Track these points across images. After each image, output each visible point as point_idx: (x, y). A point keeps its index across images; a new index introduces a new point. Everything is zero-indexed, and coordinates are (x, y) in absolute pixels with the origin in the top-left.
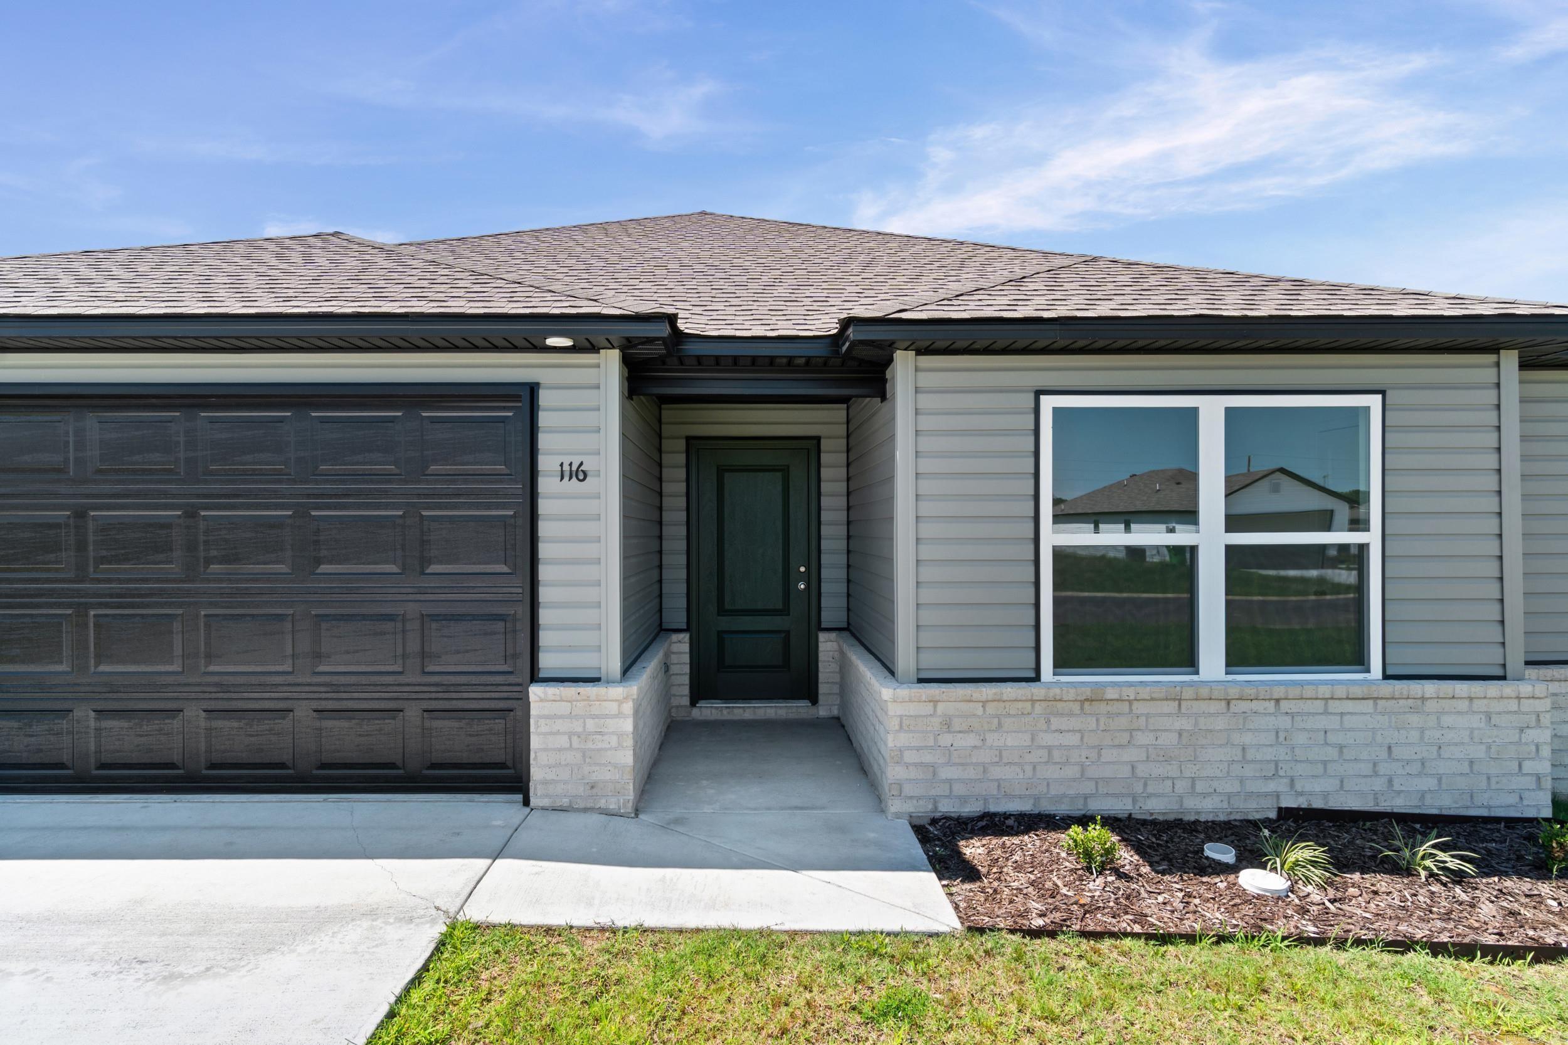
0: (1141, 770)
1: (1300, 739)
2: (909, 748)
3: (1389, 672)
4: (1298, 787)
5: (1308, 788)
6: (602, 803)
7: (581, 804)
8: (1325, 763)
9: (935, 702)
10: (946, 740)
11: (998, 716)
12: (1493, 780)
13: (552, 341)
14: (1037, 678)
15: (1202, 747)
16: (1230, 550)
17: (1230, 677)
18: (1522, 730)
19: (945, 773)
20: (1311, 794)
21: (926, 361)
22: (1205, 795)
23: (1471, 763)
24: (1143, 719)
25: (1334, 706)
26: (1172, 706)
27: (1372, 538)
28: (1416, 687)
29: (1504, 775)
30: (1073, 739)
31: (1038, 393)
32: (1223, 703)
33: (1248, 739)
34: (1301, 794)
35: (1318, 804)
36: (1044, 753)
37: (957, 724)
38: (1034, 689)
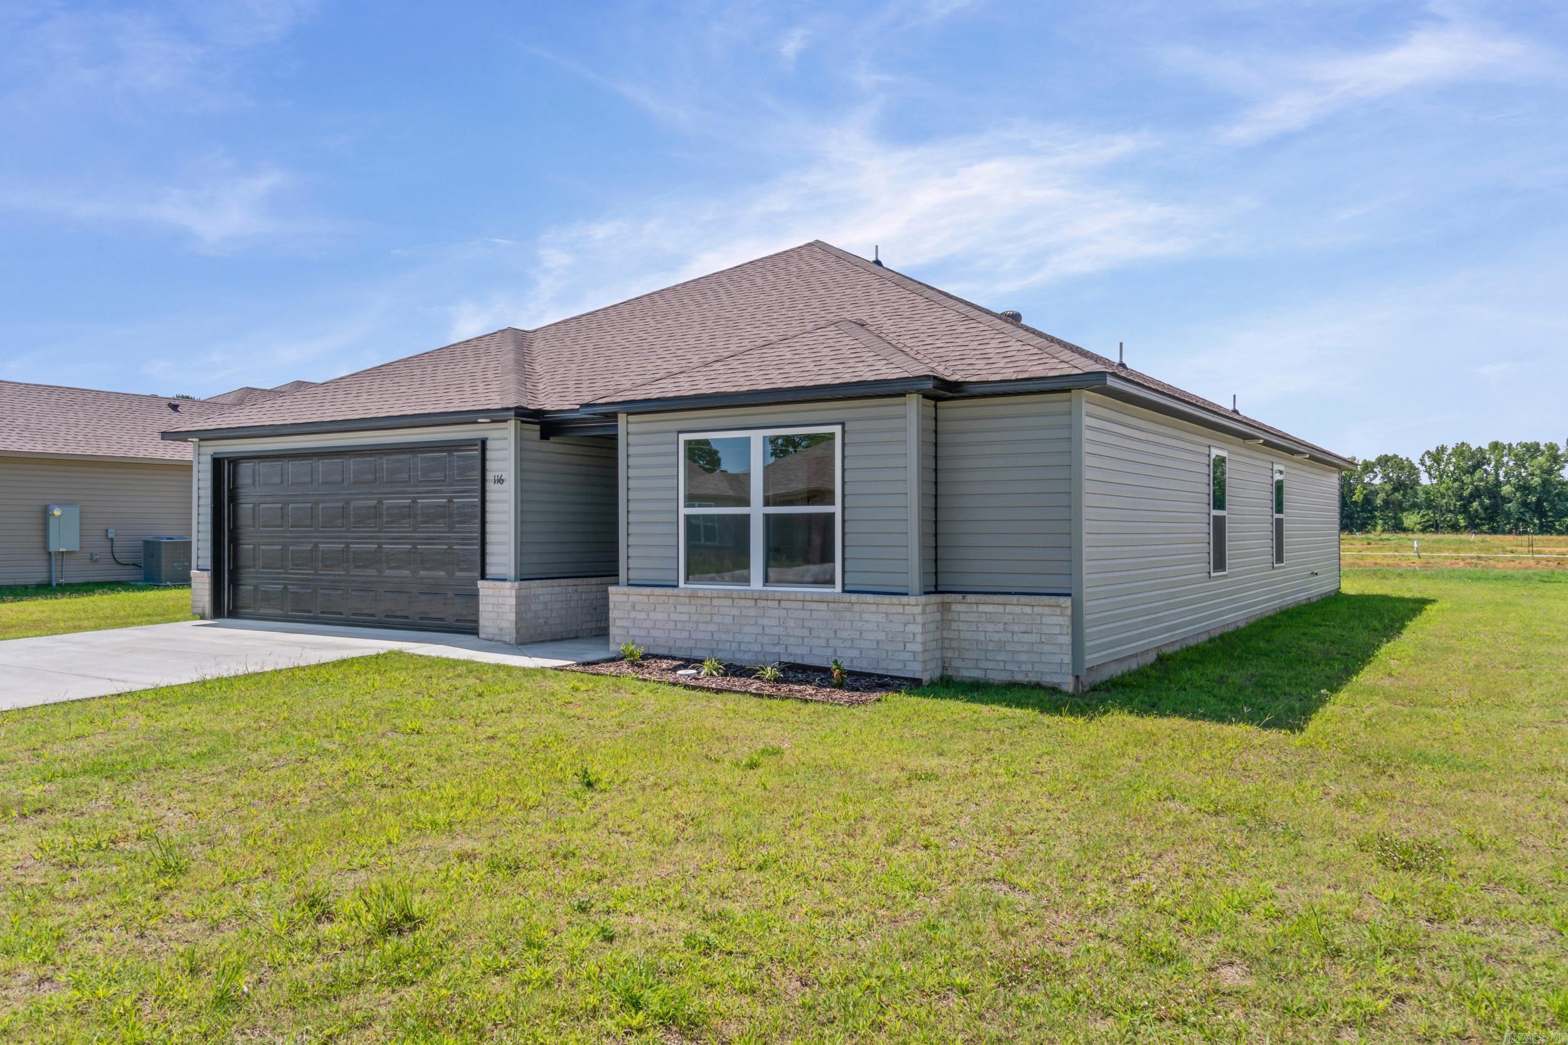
0: (716, 636)
1: (791, 623)
2: (618, 618)
3: (846, 589)
4: (789, 651)
5: (794, 652)
6: (504, 638)
7: (496, 637)
8: (803, 638)
9: (628, 595)
10: (633, 614)
11: (655, 604)
12: (890, 653)
13: (480, 420)
14: (677, 586)
15: (744, 625)
16: (767, 517)
17: (765, 588)
18: (905, 624)
19: (633, 632)
20: (796, 655)
21: (632, 418)
22: (745, 652)
23: (878, 642)
24: (716, 608)
25: (808, 605)
26: (728, 602)
27: (837, 509)
28: (854, 598)
29: (895, 651)
30: (685, 617)
31: (678, 432)
32: (753, 602)
33: (766, 622)
34: (791, 655)
35: (799, 661)
36: (673, 623)
37: (638, 607)
38: (676, 591)
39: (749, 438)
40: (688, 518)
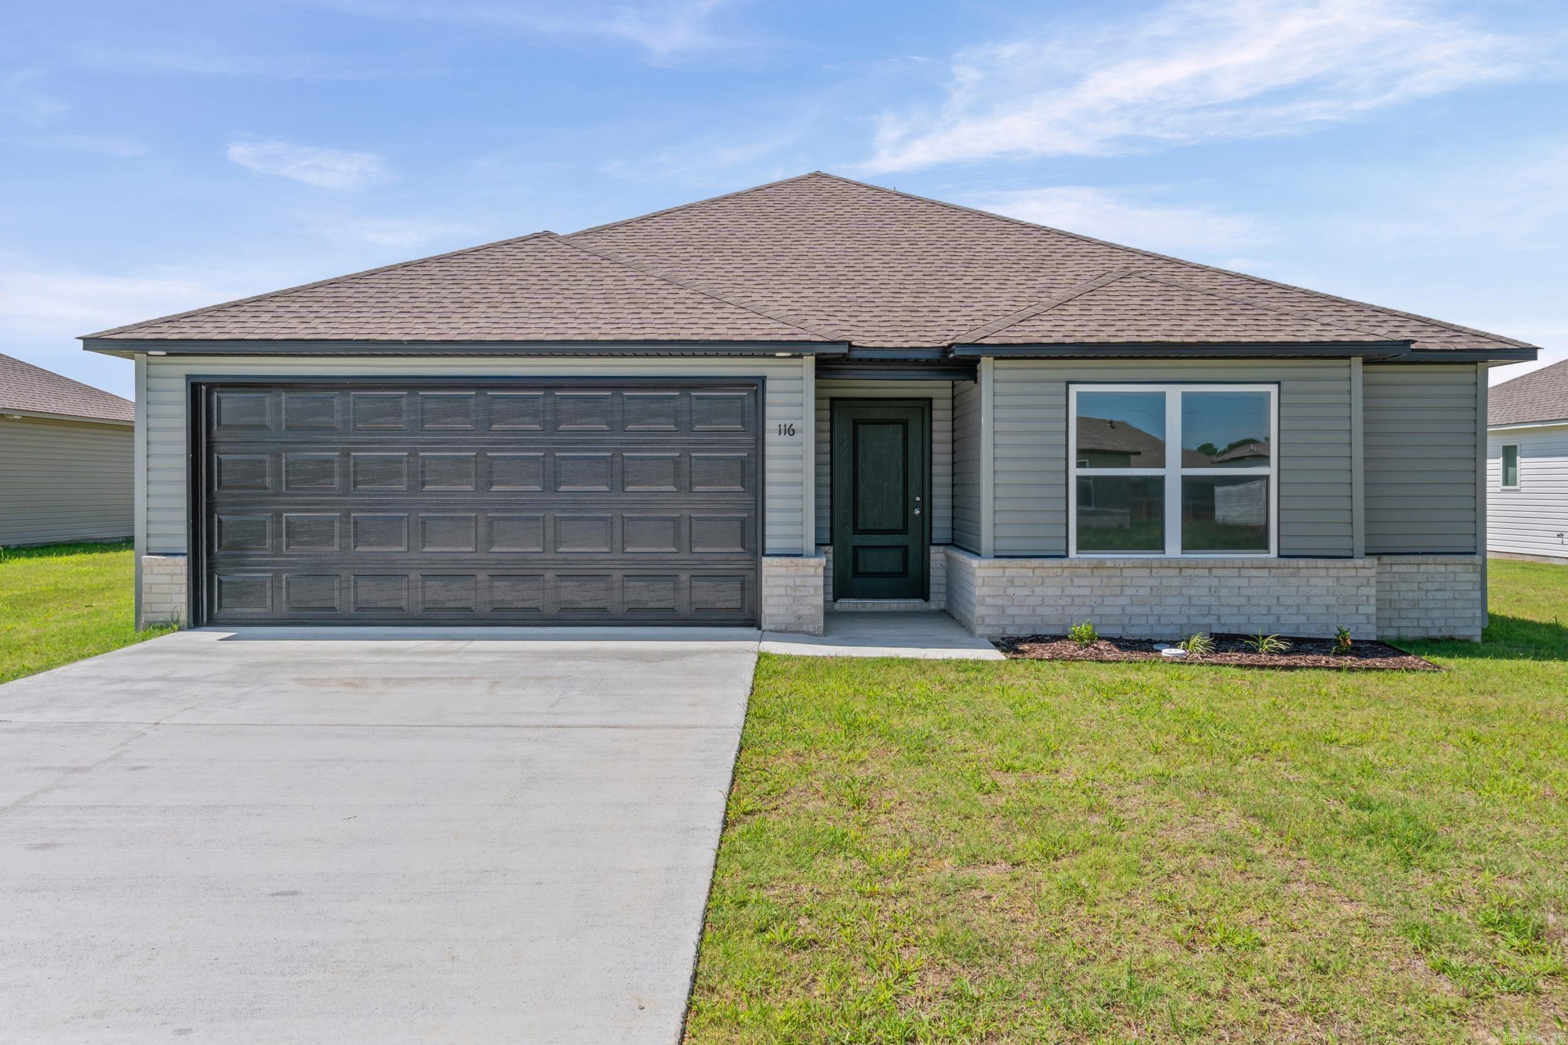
0: (1128, 610)
1: (1224, 592)
2: (989, 596)
3: (1281, 554)
4: (1223, 621)
5: (1229, 622)
6: (805, 628)
7: (792, 628)
8: (1239, 606)
9: (1004, 568)
10: (1010, 591)
11: (1042, 577)
12: (1341, 617)
13: (778, 354)
14: (1067, 556)
15: (1165, 596)
16: (1185, 479)
17: (1184, 556)
18: (1358, 587)
19: (1009, 611)
20: (1230, 625)
21: (1000, 363)
22: (1166, 625)
23: (1328, 607)
24: (1129, 580)
25: (1245, 572)
26: (1146, 572)
27: (1272, 471)
28: (1293, 562)
29: (1347, 614)
30: (1088, 591)
31: (1068, 383)
32: (1177, 570)
33: (1192, 591)
34: (1224, 625)
35: (1234, 631)
36: (1069, 599)
37: (1017, 582)
38: (1065, 562)
39: (1164, 393)
40: (1079, 478)
